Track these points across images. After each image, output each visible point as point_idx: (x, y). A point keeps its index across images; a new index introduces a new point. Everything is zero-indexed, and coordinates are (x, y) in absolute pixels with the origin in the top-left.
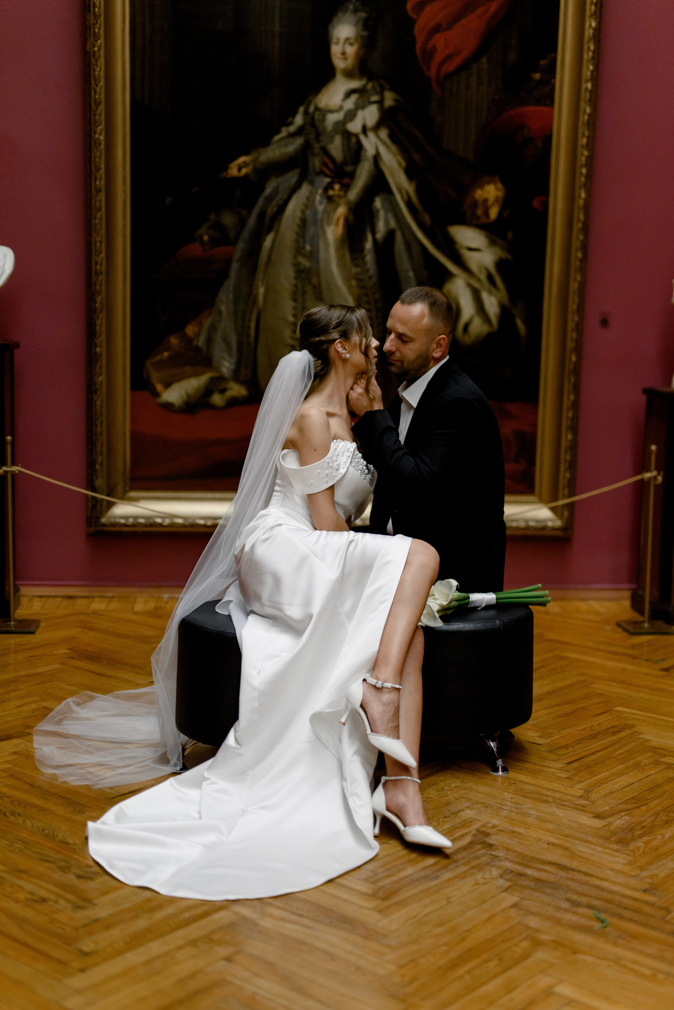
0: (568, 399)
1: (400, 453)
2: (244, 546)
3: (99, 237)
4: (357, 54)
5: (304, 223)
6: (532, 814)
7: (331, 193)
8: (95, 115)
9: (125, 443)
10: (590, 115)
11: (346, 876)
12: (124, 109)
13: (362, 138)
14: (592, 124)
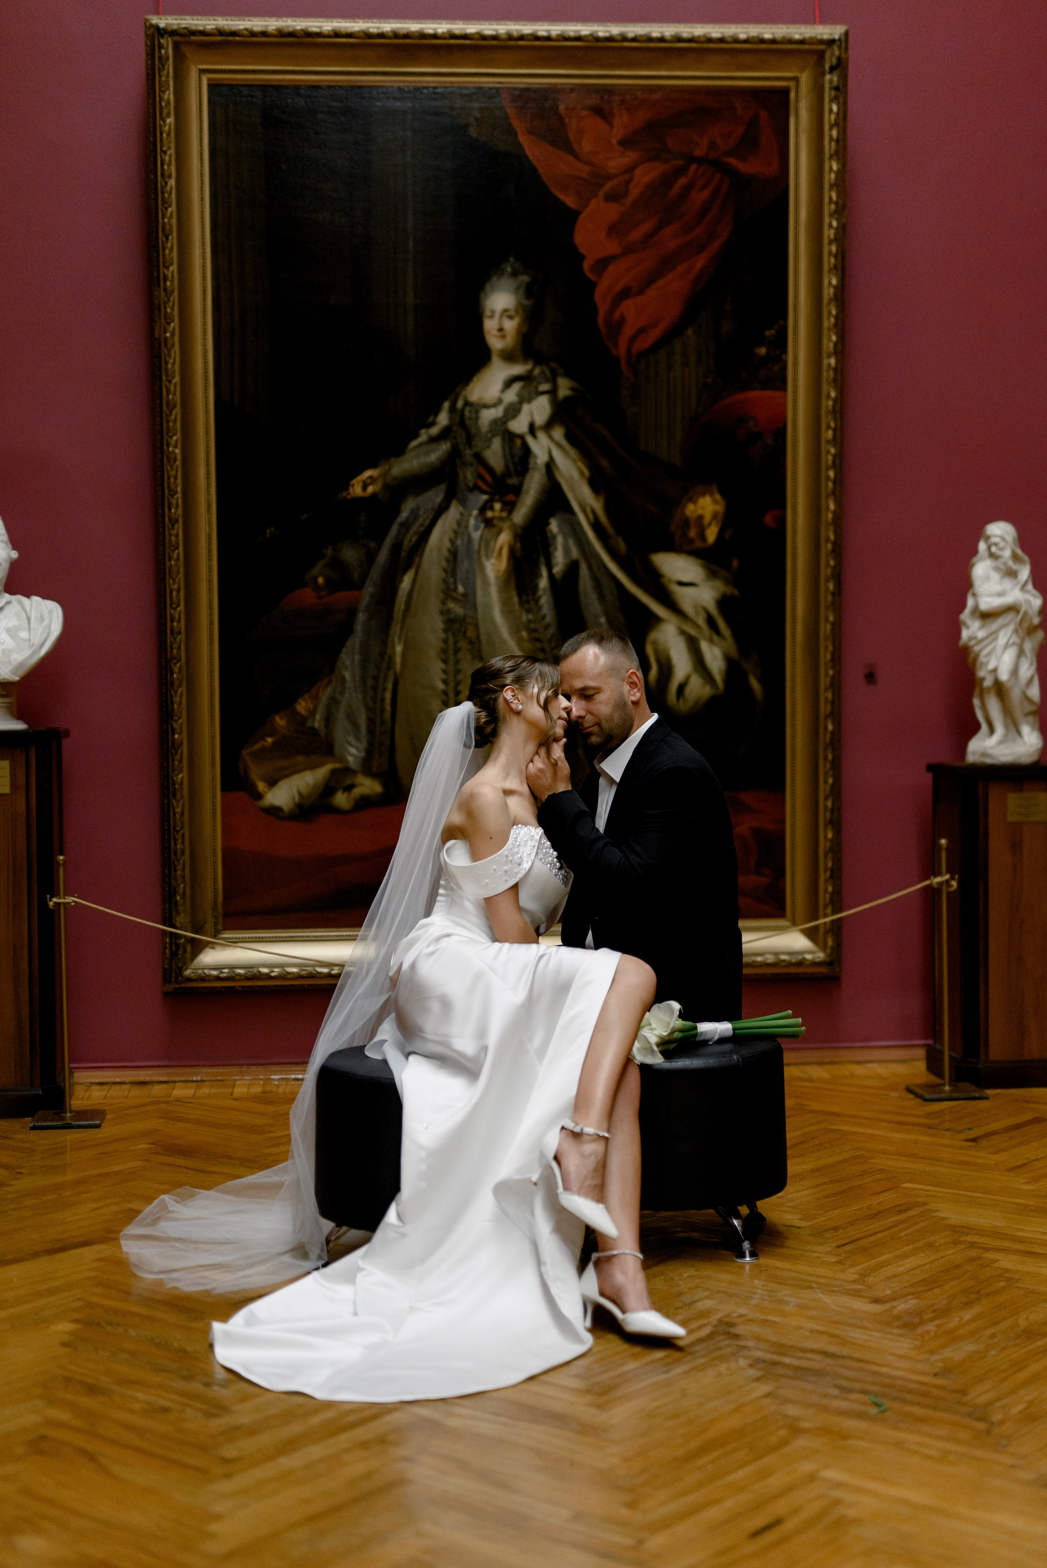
0: (826, 784)
1: (600, 844)
2: (401, 965)
3: (175, 585)
4: (519, 330)
5: (454, 554)
6: (790, 1302)
7: (489, 514)
8: (168, 422)
9: (215, 863)
10: (835, 400)
11: (551, 1373)
12: (207, 412)
13: (530, 440)
14: (840, 410)
